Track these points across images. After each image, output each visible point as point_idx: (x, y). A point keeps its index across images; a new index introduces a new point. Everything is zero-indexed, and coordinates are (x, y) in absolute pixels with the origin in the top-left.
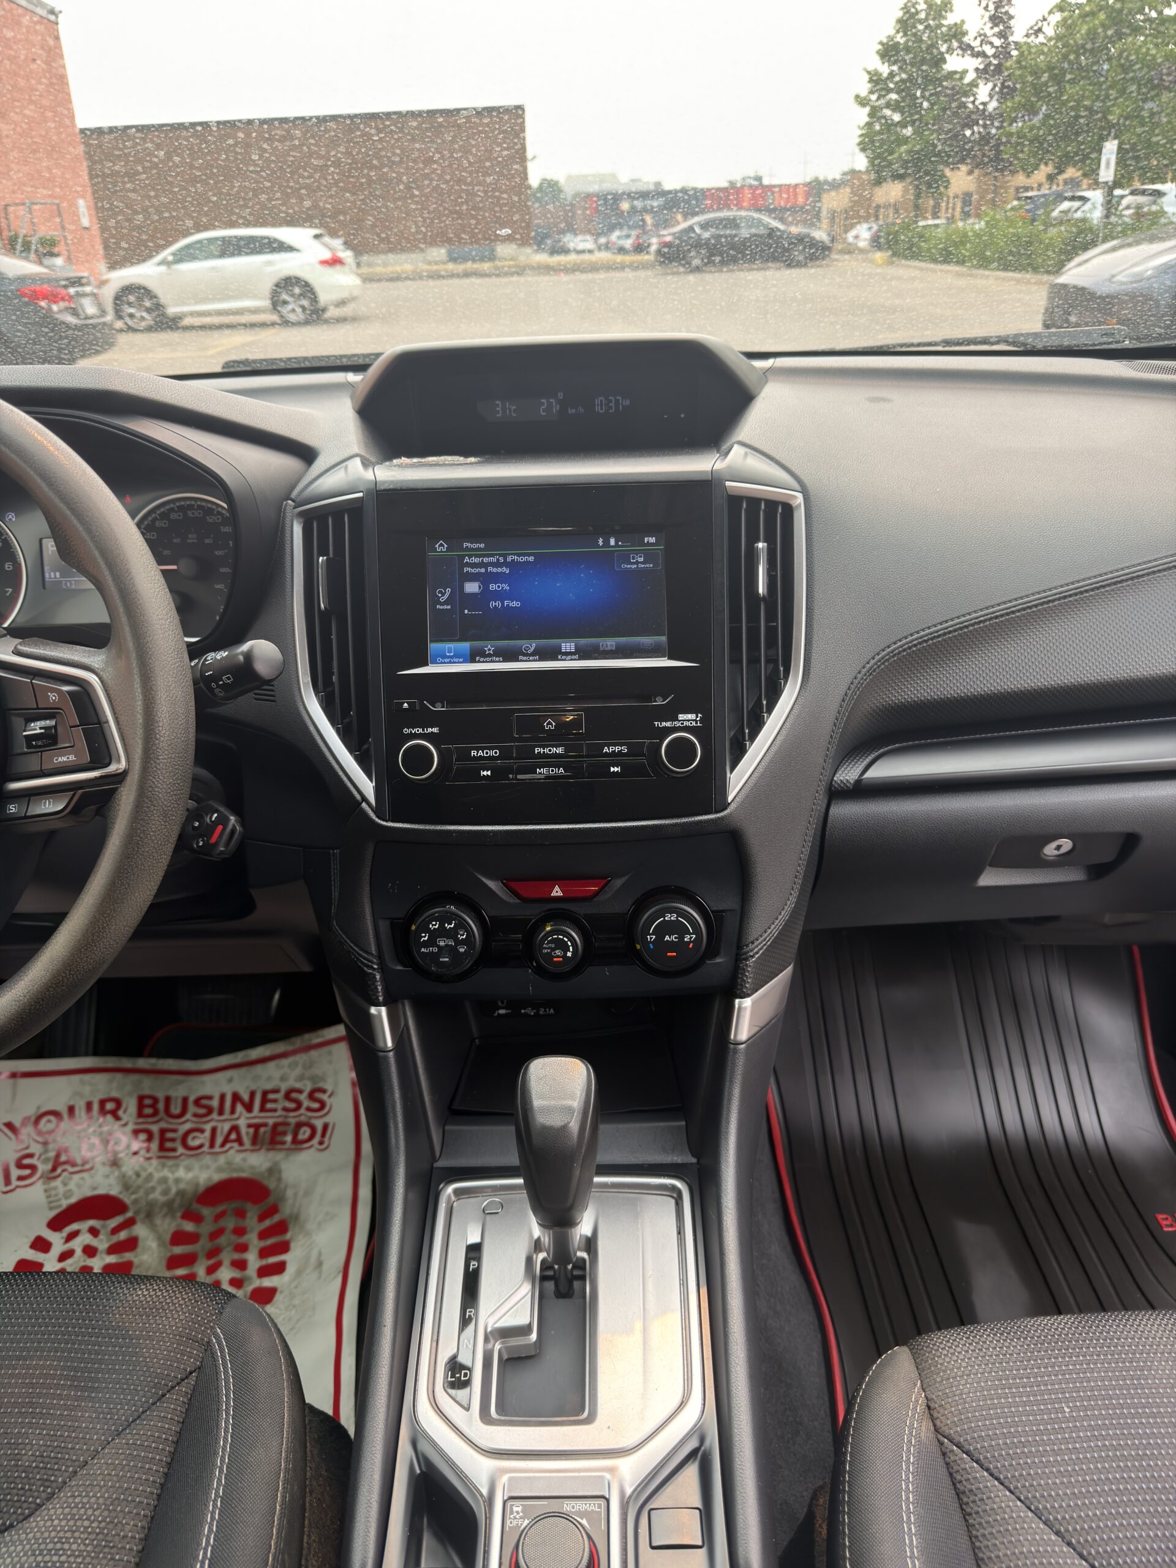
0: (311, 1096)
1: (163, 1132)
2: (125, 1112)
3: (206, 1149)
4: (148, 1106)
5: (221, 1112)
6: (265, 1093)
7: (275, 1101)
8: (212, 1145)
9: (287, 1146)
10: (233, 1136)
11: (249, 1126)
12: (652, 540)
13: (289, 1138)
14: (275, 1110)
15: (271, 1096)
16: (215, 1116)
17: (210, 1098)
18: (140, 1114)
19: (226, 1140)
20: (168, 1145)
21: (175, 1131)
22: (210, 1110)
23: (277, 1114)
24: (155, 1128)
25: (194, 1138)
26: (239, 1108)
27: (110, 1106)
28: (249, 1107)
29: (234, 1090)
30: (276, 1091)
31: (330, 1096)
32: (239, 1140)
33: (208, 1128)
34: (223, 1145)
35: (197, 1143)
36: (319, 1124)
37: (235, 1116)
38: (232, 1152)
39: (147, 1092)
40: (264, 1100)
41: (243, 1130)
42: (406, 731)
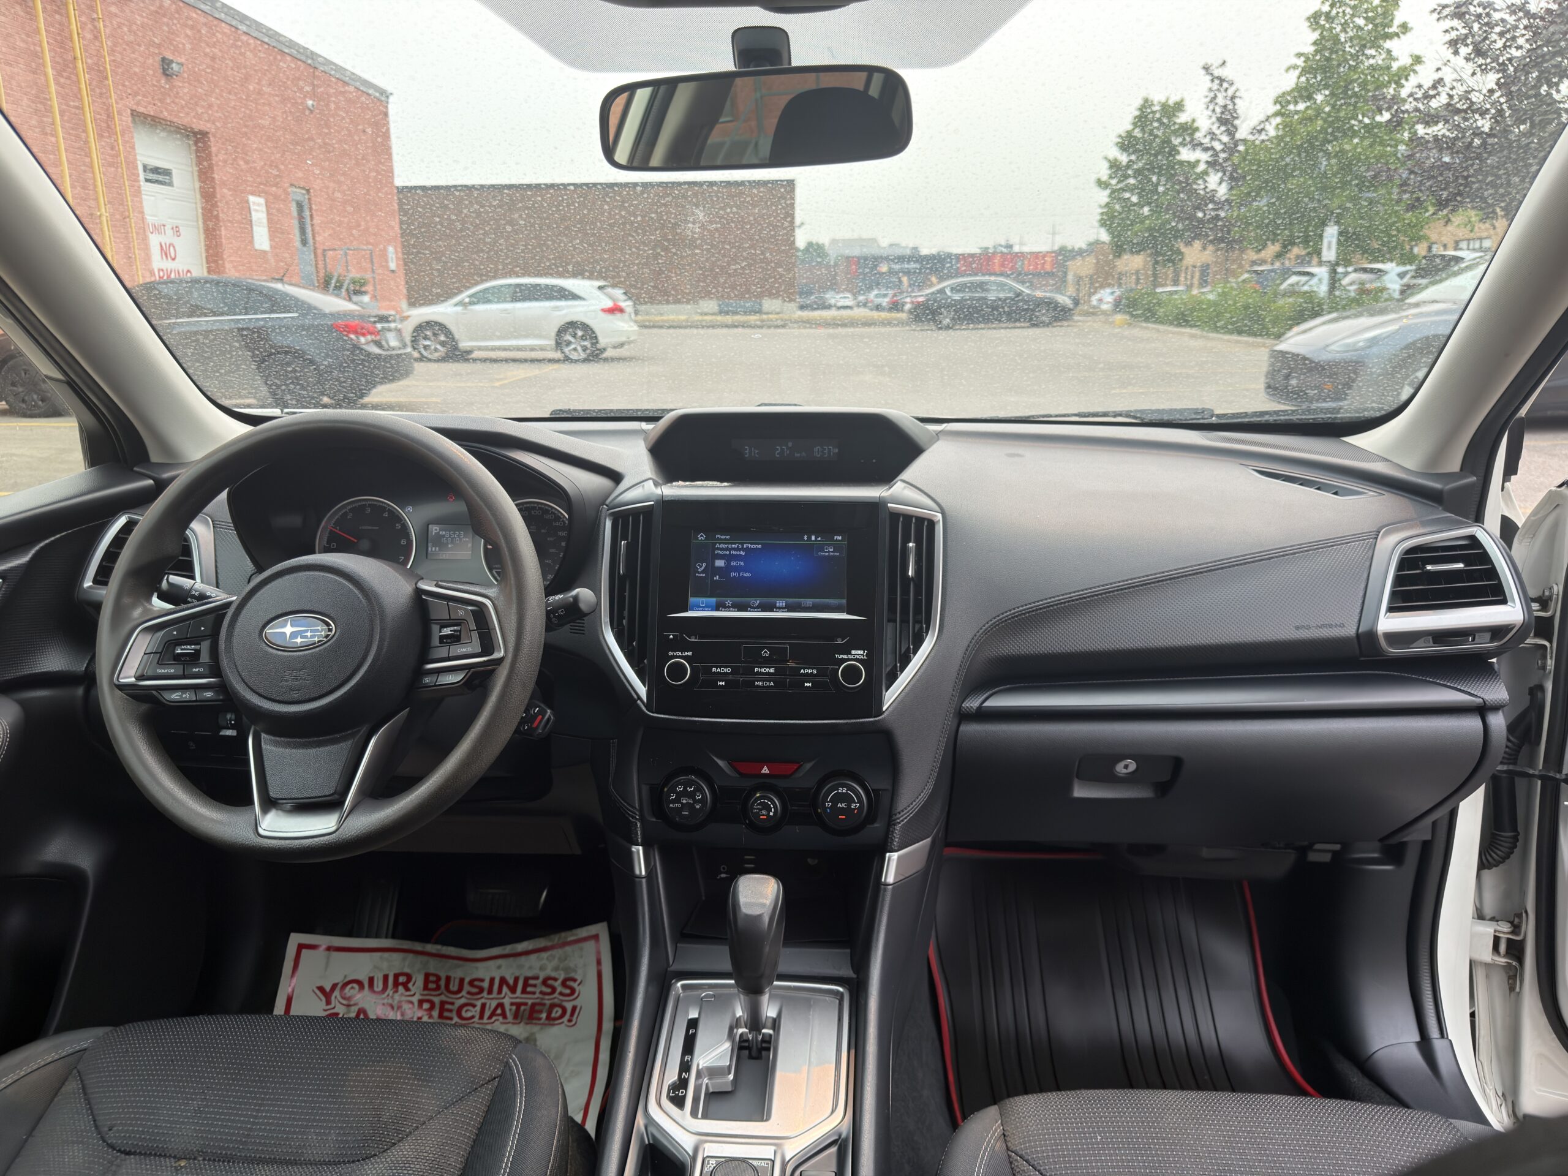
0: (564, 984)
1: (442, 1003)
2: (414, 985)
3: (476, 1019)
4: (433, 982)
5: (490, 992)
6: (526, 979)
7: (535, 986)
8: (481, 1017)
9: (542, 1021)
10: (499, 1011)
11: (512, 1004)
12: (840, 538)
13: (544, 1015)
14: (534, 993)
15: (531, 982)
16: (485, 994)
17: (482, 980)
18: (426, 988)
19: (493, 1014)
20: (446, 1014)
21: (452, 1004)
22: (481, 990)
23: (536, 996)
24: (437, 1000)
25: (467, 1011)
26: (505, 989)
27: (402, 979)
28: (513, 990)
29: (502, 975)
30: (537, 978)
31: (579, 985)
32: (504, 1015)
33: (479, 1003)
34: (490, 1018)
35: (469, 1014)
36: (569, 1006)
37: (502, 995)
38: (497, 1023)
39: (432, 971)
40: (526, 984)
41: (507, 1007)
42: (671, 653)
